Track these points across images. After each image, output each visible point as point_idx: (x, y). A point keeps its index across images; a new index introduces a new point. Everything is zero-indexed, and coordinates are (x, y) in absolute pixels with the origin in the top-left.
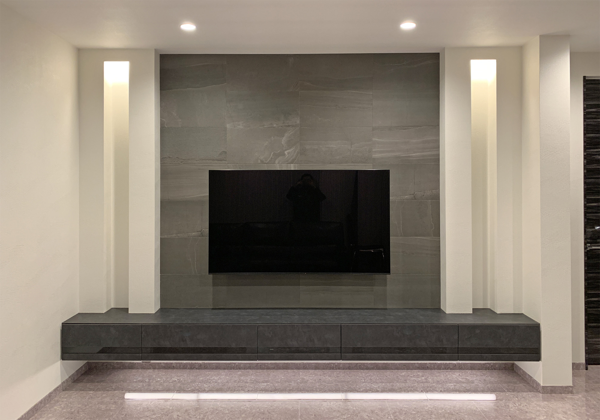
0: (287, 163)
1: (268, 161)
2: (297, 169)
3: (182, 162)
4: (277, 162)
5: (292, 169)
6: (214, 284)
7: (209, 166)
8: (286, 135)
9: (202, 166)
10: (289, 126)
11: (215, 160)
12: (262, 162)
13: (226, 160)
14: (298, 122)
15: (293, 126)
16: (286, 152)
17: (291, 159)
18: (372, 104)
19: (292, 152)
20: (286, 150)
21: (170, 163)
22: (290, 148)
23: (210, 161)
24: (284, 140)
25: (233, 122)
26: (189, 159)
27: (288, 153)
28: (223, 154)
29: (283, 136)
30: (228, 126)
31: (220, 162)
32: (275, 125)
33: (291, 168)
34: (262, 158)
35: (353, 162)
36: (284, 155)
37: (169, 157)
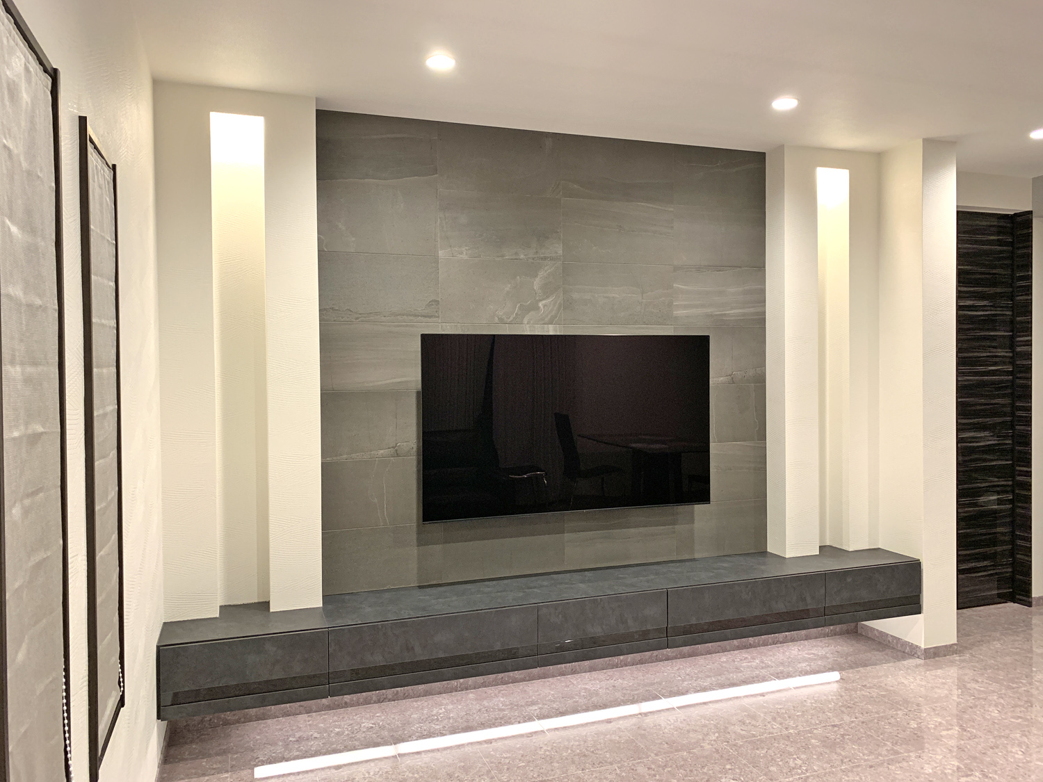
0: (543, 322)
1: (511, 318)
2: (558, 334)
3: (357, 318)
4: (525, 321)
5: (551, 333)
6: (421, 543)
7: (407, 326)
8: (541, 274)
9: (395, 326)
10: (545, 258)
11: (418, 316)
12: (502, 321)
13: (438, 317)
14: (560, 252)
15: (552, 259)
16: (540, 305)
17: (549, 317)
18: (672, 227)
19: (550, 304)
20: (541, 301)
21: (335, 321)
22: (548, 297)
23: (411, 318)
24: (537, 283)
25: (450, 246)
26: (370, 313)
27: (544, 306)
28: (432, 305)
29: (536, 276)
30: (441, 253)
31: (428, 319)
32: (522, 256)
33: (548, 331)
34: (500, 313)
35: (644, 323)
36: (538, 308)
37: (332, 309)
